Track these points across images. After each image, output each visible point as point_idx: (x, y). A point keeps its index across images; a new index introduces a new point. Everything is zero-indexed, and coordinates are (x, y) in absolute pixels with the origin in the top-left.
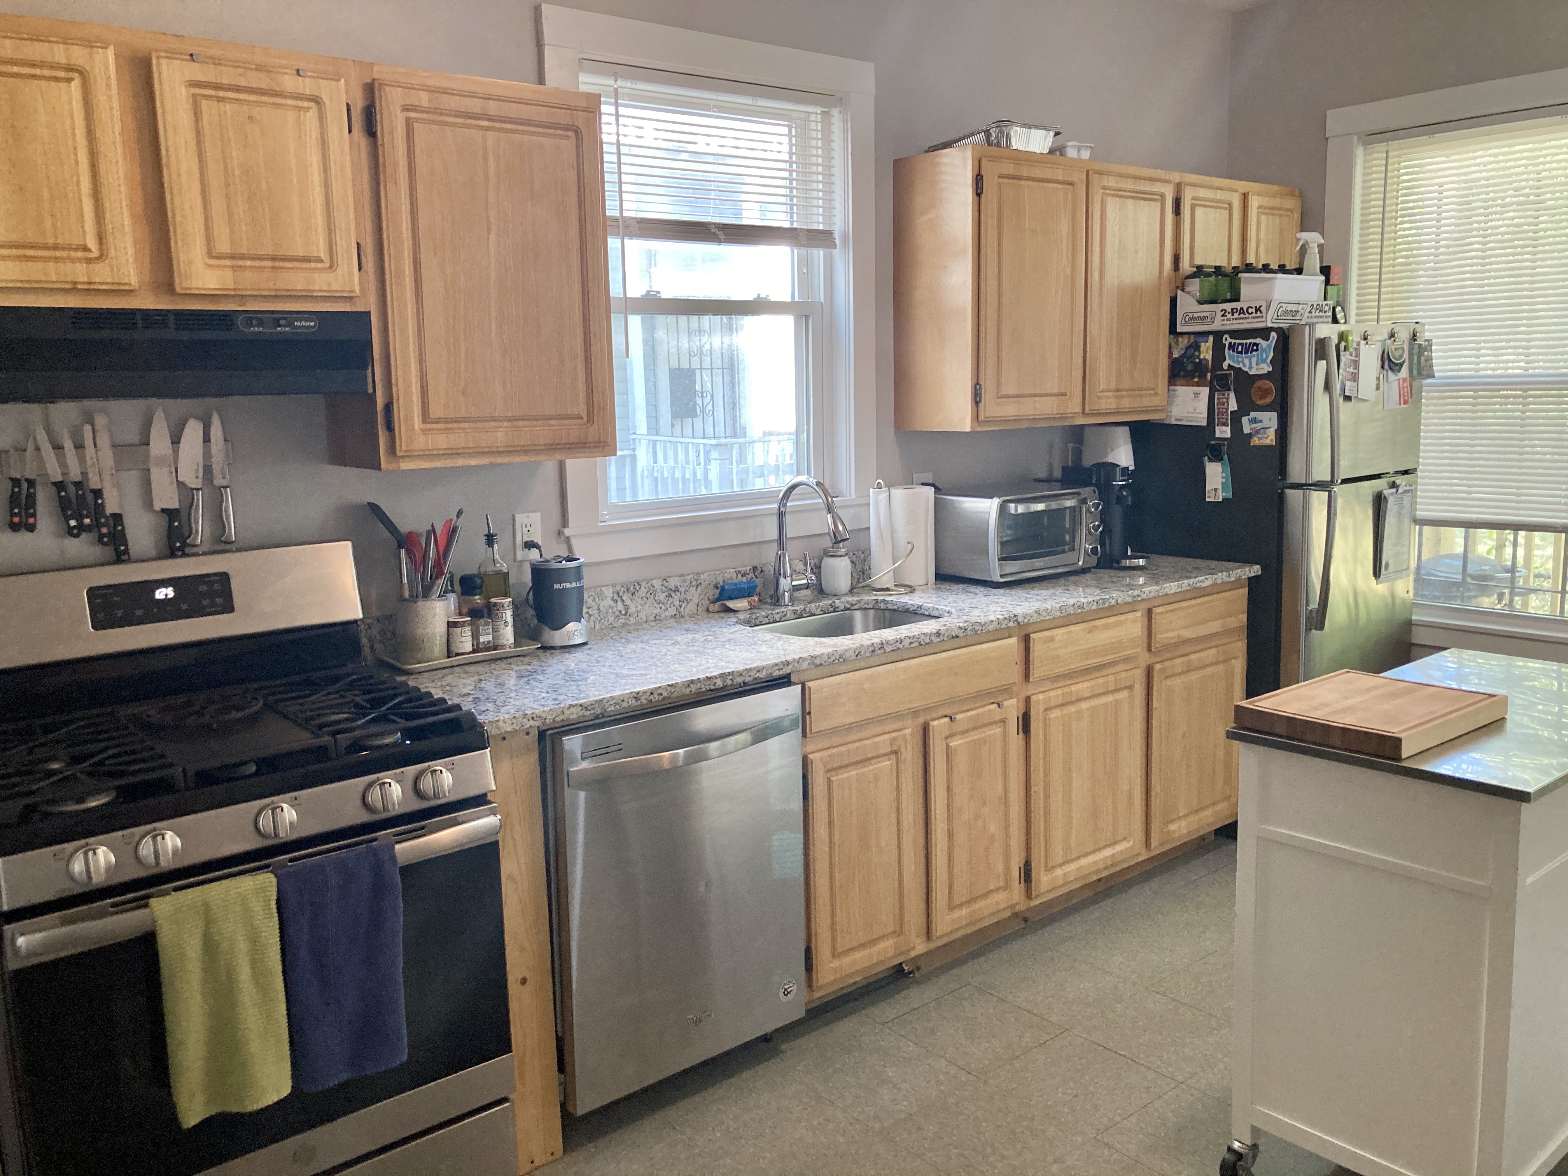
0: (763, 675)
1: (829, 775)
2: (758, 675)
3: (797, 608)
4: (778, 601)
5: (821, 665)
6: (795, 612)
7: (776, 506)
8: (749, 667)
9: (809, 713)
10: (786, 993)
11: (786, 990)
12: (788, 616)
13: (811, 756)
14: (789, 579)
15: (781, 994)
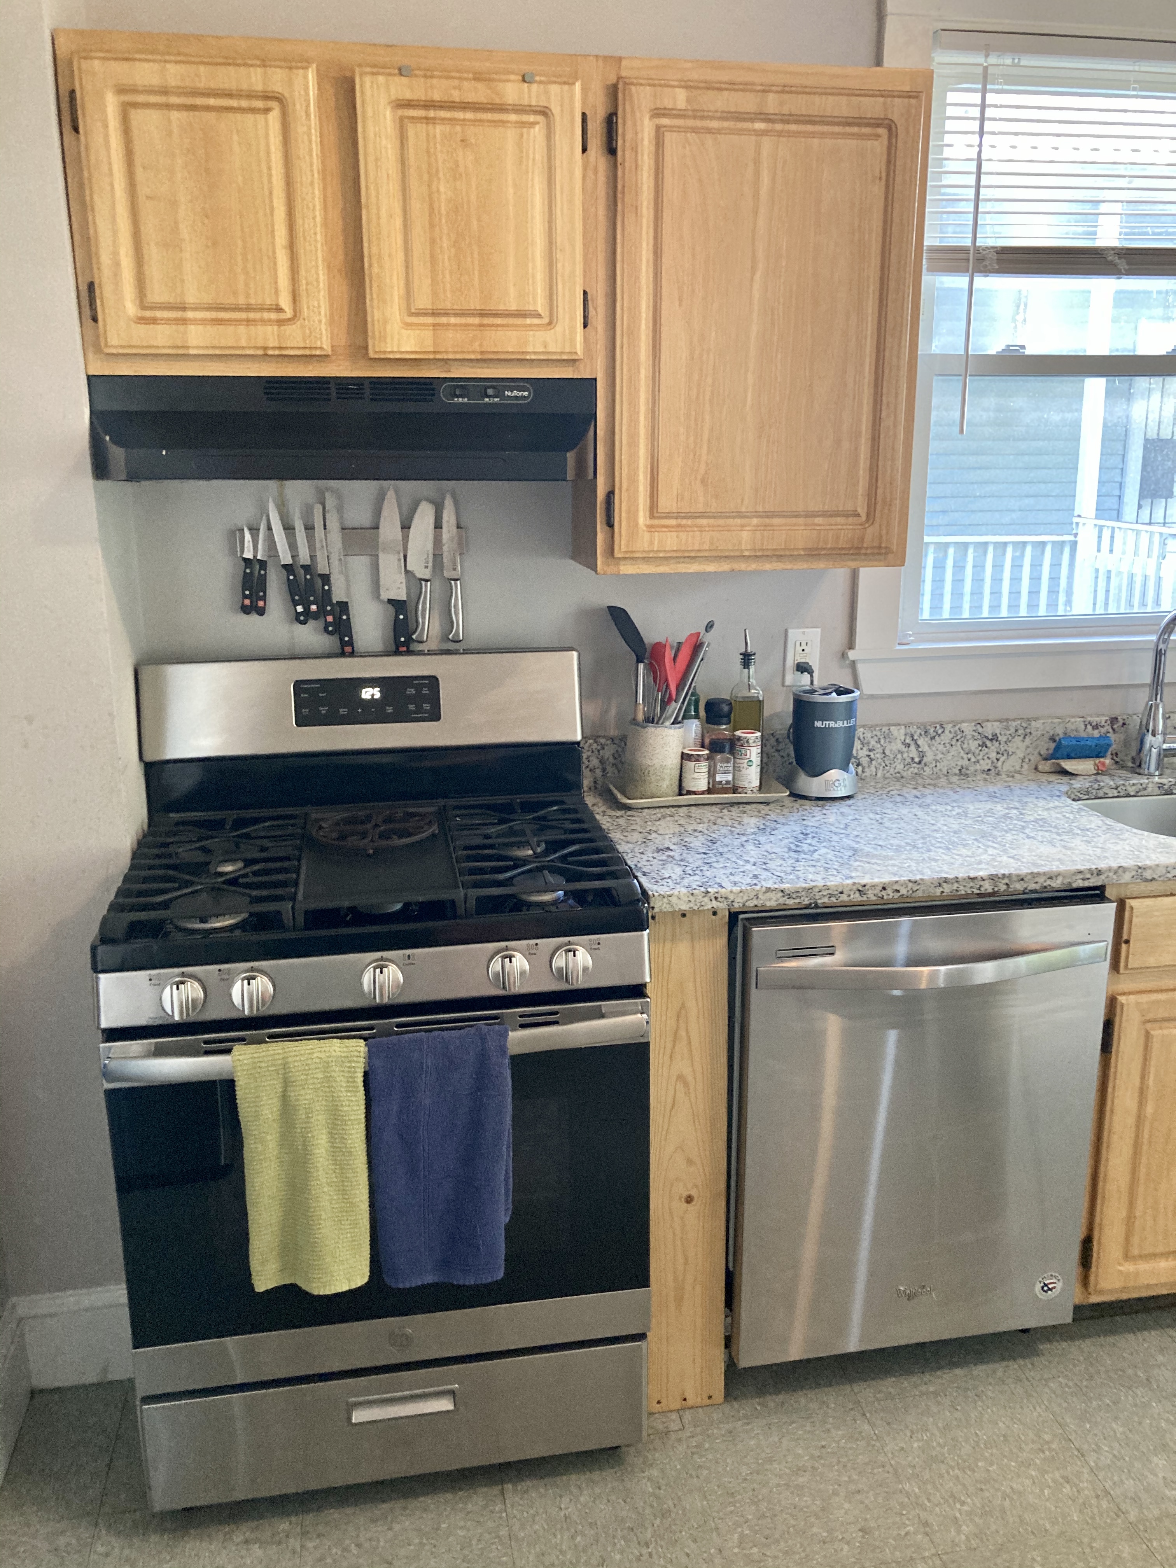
0: (1057, 884)
1: (1149, 1026)
2: (1048, 882)
3: (1164, 781)
4: (1140, 766)
5: (1153, 879)
6: (1161, 786)
7: (1154, 638)
8: (1036, 871)
9: (1127, 942)
10: (1046, 1288)
11: (1046, 1285)
12: (1149, 790)
13: (1122, 999)
14: (1160, 738)
15: (1038, 1286)
